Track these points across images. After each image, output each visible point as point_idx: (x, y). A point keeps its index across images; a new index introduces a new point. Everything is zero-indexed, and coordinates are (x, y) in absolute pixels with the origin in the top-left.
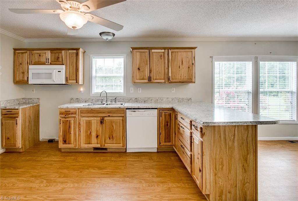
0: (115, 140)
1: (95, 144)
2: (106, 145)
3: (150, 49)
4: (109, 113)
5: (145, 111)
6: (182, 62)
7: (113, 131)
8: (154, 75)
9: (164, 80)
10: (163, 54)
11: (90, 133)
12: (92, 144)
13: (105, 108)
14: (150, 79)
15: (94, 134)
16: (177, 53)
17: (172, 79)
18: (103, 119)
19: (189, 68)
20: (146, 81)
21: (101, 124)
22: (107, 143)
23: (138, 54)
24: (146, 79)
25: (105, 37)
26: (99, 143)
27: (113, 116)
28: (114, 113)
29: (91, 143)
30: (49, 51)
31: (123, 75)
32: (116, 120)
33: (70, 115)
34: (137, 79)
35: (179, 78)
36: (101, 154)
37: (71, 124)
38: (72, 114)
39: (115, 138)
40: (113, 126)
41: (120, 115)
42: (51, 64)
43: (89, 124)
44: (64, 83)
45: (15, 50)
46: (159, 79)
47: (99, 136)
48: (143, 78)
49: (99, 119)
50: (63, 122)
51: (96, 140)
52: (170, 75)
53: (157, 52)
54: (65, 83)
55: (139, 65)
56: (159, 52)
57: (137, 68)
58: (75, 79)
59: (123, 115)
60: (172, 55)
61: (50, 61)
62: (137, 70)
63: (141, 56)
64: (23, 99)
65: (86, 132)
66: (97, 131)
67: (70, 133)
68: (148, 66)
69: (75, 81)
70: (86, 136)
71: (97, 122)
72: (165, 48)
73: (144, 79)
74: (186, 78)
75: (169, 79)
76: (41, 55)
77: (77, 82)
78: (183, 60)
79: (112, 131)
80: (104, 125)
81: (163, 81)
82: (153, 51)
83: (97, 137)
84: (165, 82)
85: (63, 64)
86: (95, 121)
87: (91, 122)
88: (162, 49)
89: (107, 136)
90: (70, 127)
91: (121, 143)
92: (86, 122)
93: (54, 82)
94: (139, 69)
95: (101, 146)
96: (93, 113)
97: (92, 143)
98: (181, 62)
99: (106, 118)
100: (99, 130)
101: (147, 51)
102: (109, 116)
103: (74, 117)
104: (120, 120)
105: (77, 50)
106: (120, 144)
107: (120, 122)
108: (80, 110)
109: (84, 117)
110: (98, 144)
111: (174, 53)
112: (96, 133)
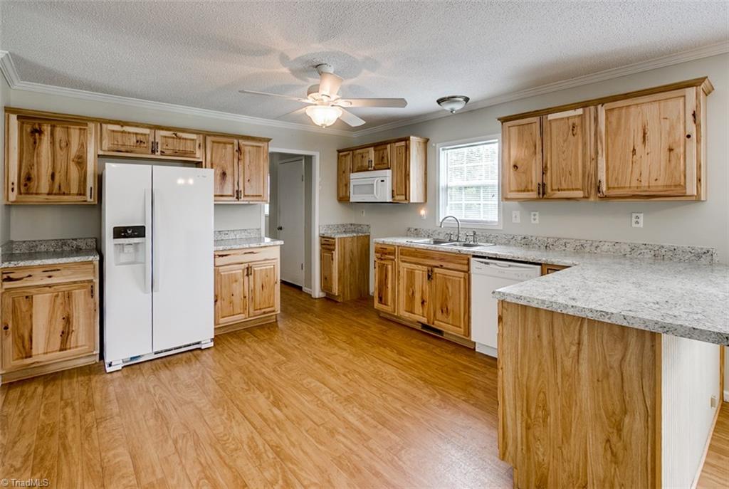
0: (450, 317)
1: (419, 316)
2: (436, 322)
3: (541, 113)
4: (441, 259)
5: (510, 266)
6: (645, 134)
7: (448, 297)
8: (554, 179)
9: (582, 192)
10: (577, 121)
11: (413, 293)
12: (414, 314)
13: (435, 250)
14: (542, 189)
15: (418, 297)
16: (624, 111)
17: (608, 188)
18: (432, 271)
19: (671, 150)
20: (534, 195)
21: (428, 279)
22: (439, 321)
23: (514, 131)
24: (532, 191)
25: (447, 107)
26: (425, 315)
27: (449, 267)
28: (449, 262)
29: (413, 311)
30: (372, 148)
31: (496, 182)
32: (453, 276)
33: (387, 256)
34: (511, 191)
35: (634, 183)
36: (428, 339)
37: (388, 271)
38: (390, 254)
39: (451, 313)
40: (447, 288)
41: (459, 267)
42: (375, 169)
43: (411, 274)
44: (389, 199)
45: (339, 151)
46: (568, 190)
47: (426, 302)
48: (526, 187)
49: (425, 268)
50: (379, 267)
51: (421, 308)
52: (602, 176)
53: (562, 119)
54: (391, 201)
55: (517, 156)
56: (568, 118)
57: (512, 164)
58: (404, 193)
59: (465, 268)
60: (607, 118)
61: (373, 165)
62: (512, 170)
63: (521, 137)
64: (351, 225)
65: (408, 290)
66: (423, 292)
67: (386, 285)
68: (539, 157)
69: (403, 197)
70: (406, 297)
71: (423, 274)
72: (584, 105)
73: (528, 191)
74: (660, 183)
75: (598, 189)
76: (364, 156)
77: (406, 199)
78: (648, 128)
79: (446, 299)
80: (433, 282)
81: (580, 194)
82: (551, 117)
83: (423, 303)
84: (585, 197)
85: (389, 169)
86: (420, 272)
87: (415, 273)
88: (575, 109)
89: (438, 306)
90: (386, 276)
91: (462, 326)
92: (407, 272)
93: (375, 198)
94: (515, 166)
95: (429, 322)
96: (416, 256)
97: (416, 311)
98: (641, 135)
99: (436, 270)
100: (426, 290)
101: (536, 119)
102: (441, 266)
103: (393, 260)
104: (461, 278)
105: (407, 139)
106: (460, 328)
107: (460, 281)
108: (400, 248)
109: (405, 261)
110: (423, 316)
111: (616, 112)
112: (421, 295)
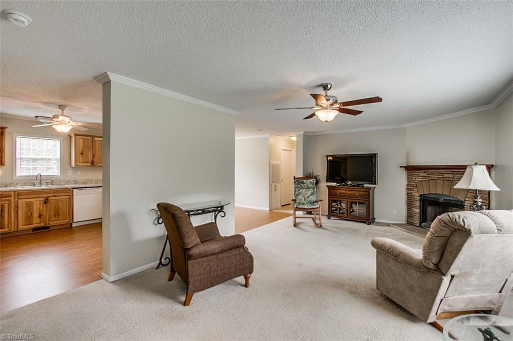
0: (61, 217)
1: (36, 222)
2: (50, 223)
3: (93, 137)
4: (54, 193)
5: (91, 189)
8: (97, 159)
11: (32, 214)
13: (50, 189)
14: (93, 163)
15: (36, 215)
18: (47, 199)
20: (90, 164)
21: (45, 204)
22: (52, 221)
23: (81, 140)
25: (42, 120)
27: (59, 195)
28: (60, 193)
29: (32, 223)
31: (58, 156)
32: (62, 199)
33: (3, 199)
37: (5, 207)
38: (6, 197)
39: (61, 215)
40: (59, 205)
41: (66, 194)
43: (29, 206)
47: (43, 215)
48: (86, 161)
49: (42, 199)
51: (39, 219)
55: (82, 150)
57: (80, 152)
59: (69, 194)
62: (80, 155)
63: (84, 143)
65: (26, 213)
66: (40, 211)
68: (92, 151)
70: (25, 218)
71: (40, 203)
73: (87, 163)
77: (1, 164)
79: (58, 210)
80: (48, 205)
82: (96, 139)
83: (40, 216)
86: (37, 202)
87: (33, 203)
89: (52, 214)
90: (3, 210)
92: (26, 204)
94: (82, 154)
95: (45, 224)
96: (35, 194)
97: (34, 223)
99: (50, 198)
100: (43, 209)
101: (90, 138)
102: (54, 196)
103: (9, 200)
104: (67, 198)
105: (3, 129)
106: (67, 219)
107: (66, 200)
108: (17, 192)
109: (23, 199)
110: (40, 223)
112: (38, 213)
